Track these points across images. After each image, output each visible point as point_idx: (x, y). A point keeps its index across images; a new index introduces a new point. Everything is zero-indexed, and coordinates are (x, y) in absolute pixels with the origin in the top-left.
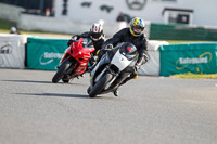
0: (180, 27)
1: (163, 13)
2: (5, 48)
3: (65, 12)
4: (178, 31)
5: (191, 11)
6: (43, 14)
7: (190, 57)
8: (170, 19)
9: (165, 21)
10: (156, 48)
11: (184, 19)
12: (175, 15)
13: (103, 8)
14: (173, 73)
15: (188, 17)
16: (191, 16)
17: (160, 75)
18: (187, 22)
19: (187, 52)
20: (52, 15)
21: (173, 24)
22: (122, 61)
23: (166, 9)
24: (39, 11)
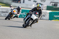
0: (55, 7)
1: (50, 3)
2: (7, 11)
3: (24, 2)
4: (54, 8)
5: (58, 3)
6: (18, 2)
7: (57, 15)
8: (52, 5)
9: (51, 5)
10: (48, 13)
11: (56, 5)
12: (53, 4)
13: (34, 1)
14: (53, 20)
15: (57, 4)
16: (58, 4)
17: (49, 20)
18: (57, 6)
19: (56, 14)
20: (20, 3)
21: (53, 6)
22: (34, 17)
23: (51, 2)
24: (17, 1)
